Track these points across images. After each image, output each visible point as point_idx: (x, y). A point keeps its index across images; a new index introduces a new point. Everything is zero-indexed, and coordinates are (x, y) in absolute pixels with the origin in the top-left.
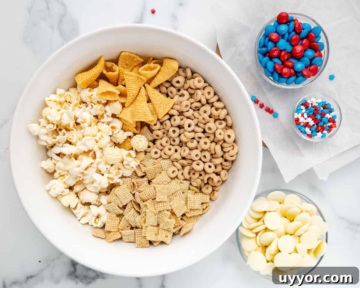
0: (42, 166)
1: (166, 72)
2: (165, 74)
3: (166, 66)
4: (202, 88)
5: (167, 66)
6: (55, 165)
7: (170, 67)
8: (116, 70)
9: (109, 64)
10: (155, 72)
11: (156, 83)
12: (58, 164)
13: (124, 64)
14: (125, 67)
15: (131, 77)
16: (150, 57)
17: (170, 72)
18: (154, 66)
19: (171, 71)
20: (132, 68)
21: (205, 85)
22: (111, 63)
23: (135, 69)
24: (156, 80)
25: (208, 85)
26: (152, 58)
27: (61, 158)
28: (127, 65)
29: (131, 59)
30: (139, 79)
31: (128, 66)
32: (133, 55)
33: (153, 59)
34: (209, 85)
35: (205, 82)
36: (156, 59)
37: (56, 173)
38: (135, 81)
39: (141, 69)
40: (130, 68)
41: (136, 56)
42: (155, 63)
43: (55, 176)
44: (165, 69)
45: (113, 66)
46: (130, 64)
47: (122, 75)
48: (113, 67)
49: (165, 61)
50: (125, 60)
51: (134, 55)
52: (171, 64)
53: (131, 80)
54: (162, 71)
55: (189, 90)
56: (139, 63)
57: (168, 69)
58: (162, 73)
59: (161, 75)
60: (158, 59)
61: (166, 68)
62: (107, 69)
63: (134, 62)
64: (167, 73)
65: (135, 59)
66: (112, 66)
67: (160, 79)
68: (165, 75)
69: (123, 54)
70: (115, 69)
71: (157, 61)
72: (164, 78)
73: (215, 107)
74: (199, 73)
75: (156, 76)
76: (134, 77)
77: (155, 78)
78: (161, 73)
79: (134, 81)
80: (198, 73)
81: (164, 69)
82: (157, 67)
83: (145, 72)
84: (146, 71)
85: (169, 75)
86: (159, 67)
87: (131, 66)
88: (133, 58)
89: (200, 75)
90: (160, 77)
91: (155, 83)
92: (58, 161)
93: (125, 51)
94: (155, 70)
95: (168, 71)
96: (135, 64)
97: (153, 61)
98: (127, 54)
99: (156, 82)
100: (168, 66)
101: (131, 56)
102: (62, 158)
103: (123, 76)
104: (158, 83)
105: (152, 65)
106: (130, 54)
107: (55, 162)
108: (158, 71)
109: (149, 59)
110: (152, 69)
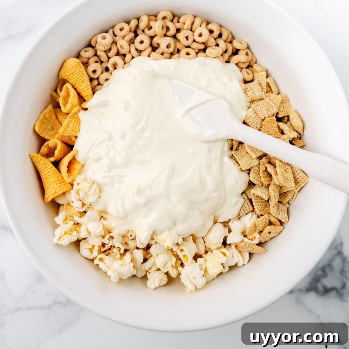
0: (153, 287)
1: (78, 77)
2: (80, 79)
3: (69, 75)
4: (114, 37)
5: (71, 74)
6: (158, 270)
7: (73, 70)
8: (55, 143)
9: (44, 149)
10: (73, 92)
11: (90, 94)
12: (159, 265)
13: (50, 132)
14: (55, 132)
15: (70, 126)
16: (51, 95)
17: (80, 71)
18: (65, 91)
19: (79, 69)
20: (58, 123)
21: (112, 33)
22: (43, 147)
23: (61, 118)
24: (86, 93)
25: (112, 29)
26: (54, 93)
27: (151, 258)
28: (53, 128)
29: (46, 121)
30: (74, 116)
31: (55, 128)
32: (42, 117)
33: (56, 91)
34: (113, 27)
35: (107, 32)
36: (57, 88)
37: (169, 272)
38: (76, 122)
39: (64, 109)
40: (57, 125)
41: (44, 114)
42: (61, 90)
43: (174, 274)
44: (74, 76)
45: (48, 145)
46: (52, 124)
47: (65, 137)
48: (50, 146)
49: (63, 76)
50: (45, 130)
51: (42, 115)
52: (71, 66)
53: (73, 127)
54: (75, 82)
55: (110, 54)
56: (53, 112)
57: (75, 73)
58: (78, 82)
59: (81, 84)
60: (58, 84)
61: (72, 76)
62: (49, 155)
63: (51, 118)
64: (80, 75)
65: (48, 115)
66: (47, 147)
67: (86, 87)
68: (82, 80)
69: (37, 129)
70: (53, 144)
71: (59, 86)
72: (86, 81)
73: (145, 28)
74: (92, 36)
75: (80, 92)
76: (70, 121)
77: (81, 94)
78: (78, 84)
79: (75, 124)
80: (92, 38)
81: (74, 78)
82: (67, 88)
83: (69, 105)
84: (68, 103)
85: (84, 74)
86: (68, 85)
87: (55, 123)
88: (45, 118)
89: (95, 36)
90: (83, 87)
91: (89, 96)
92: (154, 264)
93: (34, 125)
94: (70, 91)
95: (77, 73)
96: (54, 117)
97: (58, 91)
98: (38, 124)
99: (87, 94)
100: (71, 72)
101: (41, 120)
102: (151, 256)
103: (67, 137)
104: (89, 91)
105: (62, 94)
106: (39, 120)
107: (154, 268)
108: (73, 88)
109: (53, 96)
110: (68, 95)
